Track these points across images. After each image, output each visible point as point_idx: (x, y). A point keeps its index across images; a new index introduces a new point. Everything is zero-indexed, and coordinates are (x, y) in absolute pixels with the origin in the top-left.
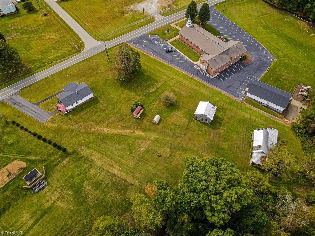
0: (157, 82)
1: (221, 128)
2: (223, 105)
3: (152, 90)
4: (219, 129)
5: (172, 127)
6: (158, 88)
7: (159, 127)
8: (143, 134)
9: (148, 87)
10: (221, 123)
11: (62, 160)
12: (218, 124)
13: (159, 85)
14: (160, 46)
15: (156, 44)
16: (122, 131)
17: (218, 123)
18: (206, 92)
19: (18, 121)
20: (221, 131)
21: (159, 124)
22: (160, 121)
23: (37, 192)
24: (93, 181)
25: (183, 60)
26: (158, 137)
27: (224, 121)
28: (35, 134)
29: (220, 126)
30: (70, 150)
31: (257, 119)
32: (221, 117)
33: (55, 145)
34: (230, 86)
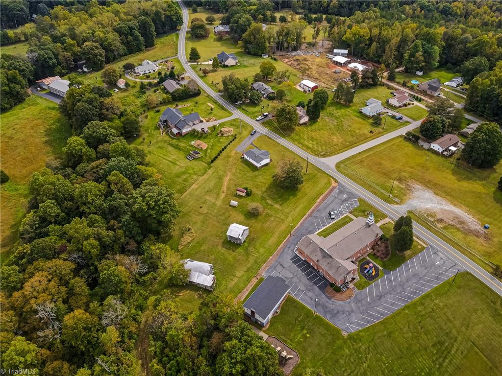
0: (281, 205)
1: (224, 249)
2: (253, 256)
3: (269, 202)
4: (223, 247)
5: (227, 215)
6: (272, 205)
7: (228, 206)
8: (222, 198)
9: (273, 199)
10: (230, 250)
11: (206, 163)
12: (228, 247)
13: (277, 206)
14: (340, 208)
15: (341, 205)
16: (225, 187)
17: (230, 247)
18: (270, 242)
19: (237, 140)
20: (220, 248)
21: (230, 206)
22: (234, 207)
23: (187, 158)
24: (189, 178)
25: (318, 226)
26: (218, 206)
27: (232, 252)
28: (225, 148)
29: (226, 248)
30: (212, 165)
31: (233, 283)
32: (237, 250)
33: (216, 157)
34: (284, 268)
